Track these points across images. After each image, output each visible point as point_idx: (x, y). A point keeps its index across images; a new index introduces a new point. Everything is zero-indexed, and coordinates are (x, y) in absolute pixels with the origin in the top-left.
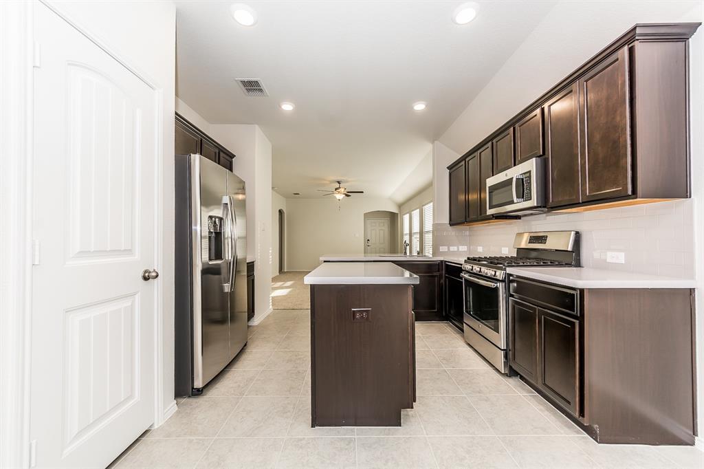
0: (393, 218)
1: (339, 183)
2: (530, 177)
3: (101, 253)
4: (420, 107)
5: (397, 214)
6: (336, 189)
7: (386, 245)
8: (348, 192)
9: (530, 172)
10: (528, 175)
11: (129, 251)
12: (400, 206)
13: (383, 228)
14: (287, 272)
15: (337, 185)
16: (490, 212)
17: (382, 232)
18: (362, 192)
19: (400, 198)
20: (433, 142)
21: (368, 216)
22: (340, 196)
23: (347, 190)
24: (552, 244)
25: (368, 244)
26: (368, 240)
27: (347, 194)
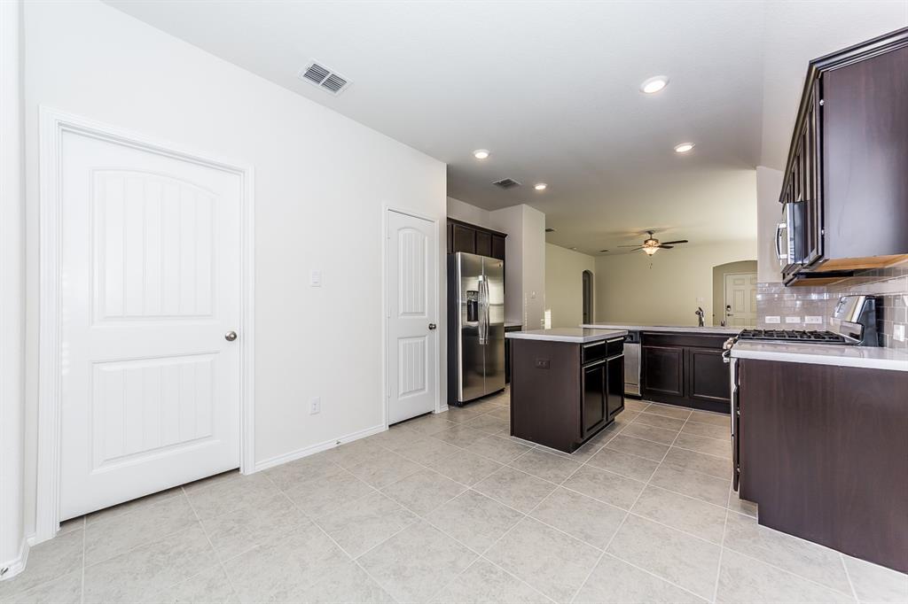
1: (650, 233)
3: (411, 313)
6: (646, 242)
11: (423, 313)
15: (648, 237)
18: (686, 241)
20: (755, 169)
22: (651, 250)
23: (663, 241)
25: (728, 313)
26: (729, 307)
27: (665, 246)
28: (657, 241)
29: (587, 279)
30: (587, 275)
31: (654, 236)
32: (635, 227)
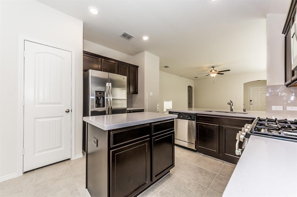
1: (213, 67)
6: (211, 71)
11: (60, 103)
22: (213, 75)
25: (251, 103)
26: (251, 101)
27: (220, 73)
28: (216, 71)
29: (190, 89)
30: (190, 88)
31: (214, 69)
32: (206, 65)
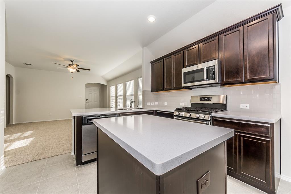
0: (103, 88)
1: (72, 61)
2: (214, 69)
4: (152, 19)
5: (106, 85)
6: (69, 65)
7: (98, 102)
8: (79, 68)
9: (214, 66)
10: (213, 67)
12: (108, 81)
13: (96, 93)
14: (16, 125)
15: (71, 63)
16: (184, 85)
17: (96, 95)
18: (90, 70)
19: (110, 76)
20: (143, 47)
21: (88, 85)
22: (72, 70)
23: (78, 67)
24: (214, 101)
25: (87, 102)
26: (87, 99)
